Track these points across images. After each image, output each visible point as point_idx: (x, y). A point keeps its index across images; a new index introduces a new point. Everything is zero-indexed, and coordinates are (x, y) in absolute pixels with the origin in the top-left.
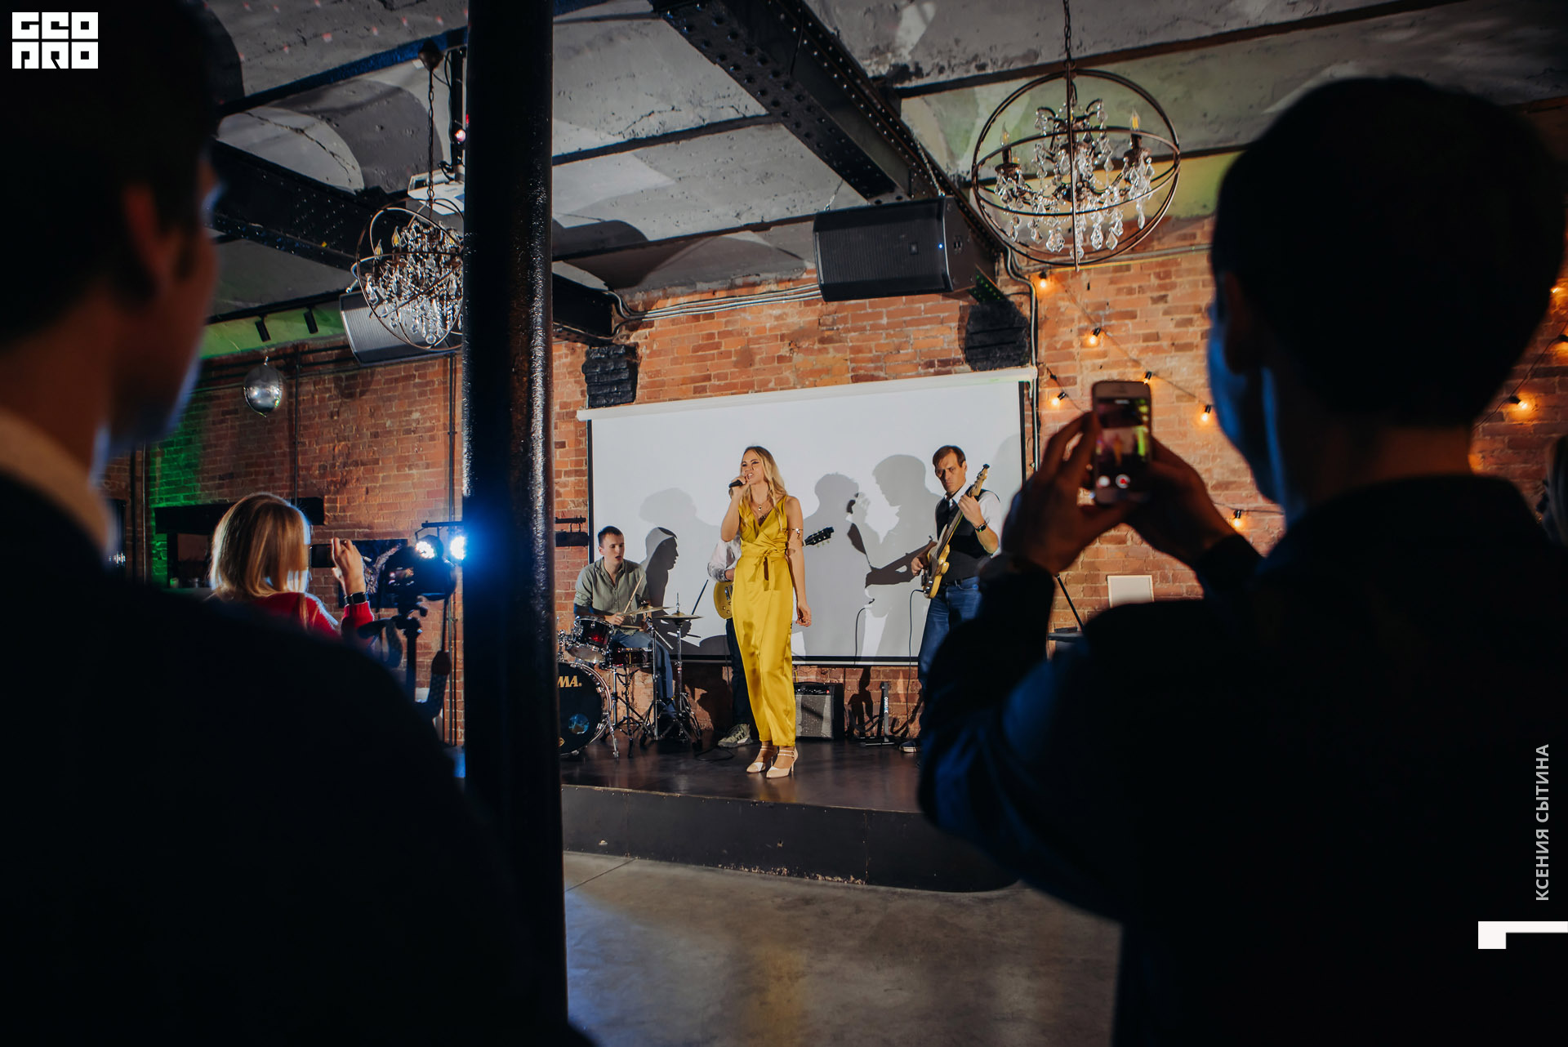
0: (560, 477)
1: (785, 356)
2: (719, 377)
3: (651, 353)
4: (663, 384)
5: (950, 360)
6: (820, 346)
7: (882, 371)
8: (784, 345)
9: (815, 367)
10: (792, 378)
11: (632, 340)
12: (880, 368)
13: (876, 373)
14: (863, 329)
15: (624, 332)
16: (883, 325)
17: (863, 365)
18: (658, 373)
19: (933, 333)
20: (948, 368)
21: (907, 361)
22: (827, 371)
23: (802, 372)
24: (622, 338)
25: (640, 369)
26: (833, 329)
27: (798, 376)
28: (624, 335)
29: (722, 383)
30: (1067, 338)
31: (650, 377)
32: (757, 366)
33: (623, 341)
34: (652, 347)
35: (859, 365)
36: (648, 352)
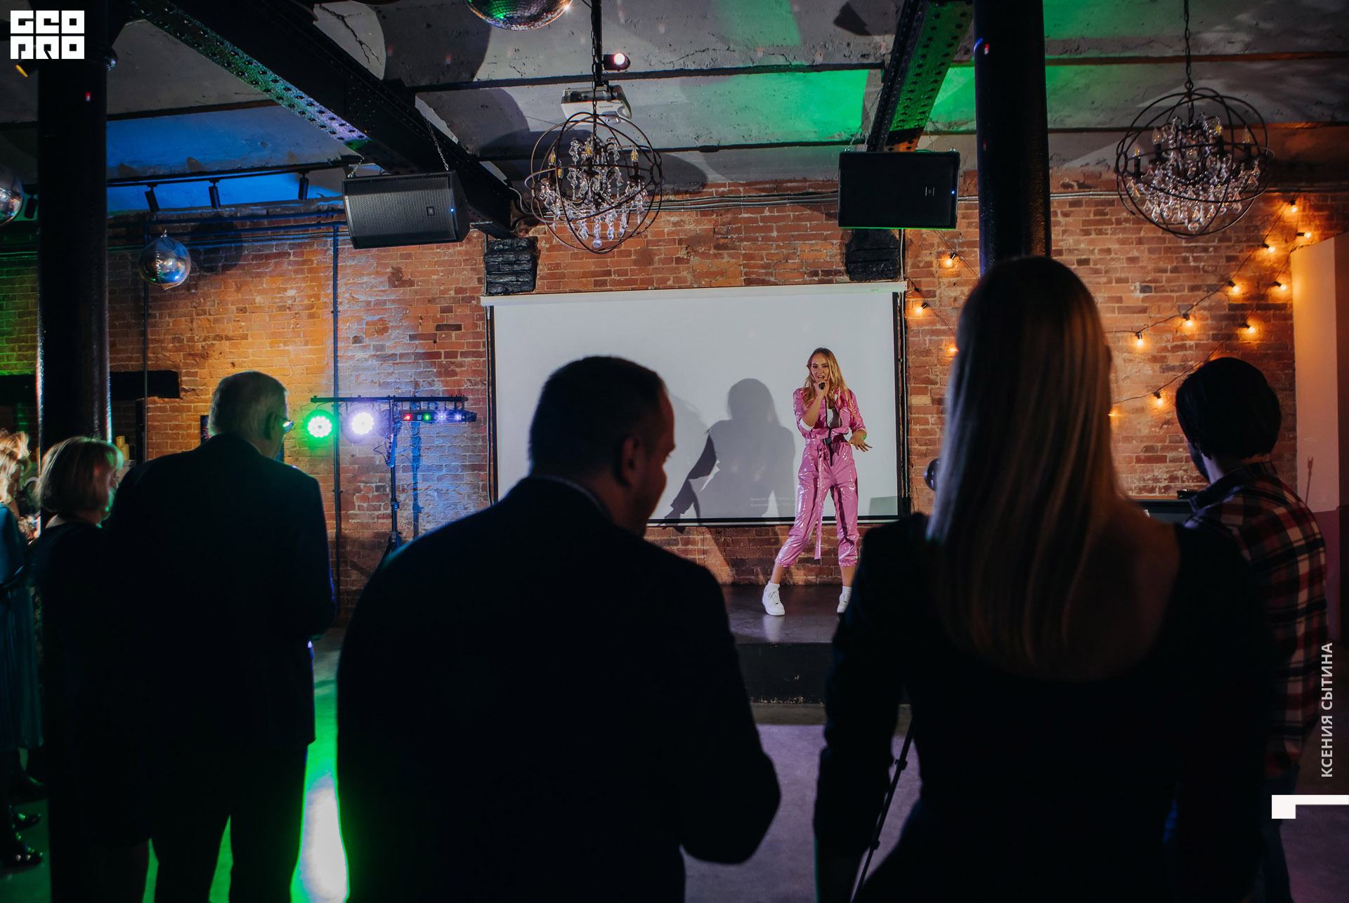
0: (457, 358)
1: (683, 258)
2: (619, 273)
3: (550, 247)
4: (563, 276)
5: (832, 271)
6: (716, 251)
7: (772, 276)
8: (682, 248)
9: (712, 270)
10: (689, 278)
11: (531, 234)
12: (771, 274)
13: (767, 278)
14: (756, 239)
15: (523, 227)
16: (774, 237)
17: (755, 270)
18: (558, 266)
19: (818, 248)
20: (831, 277)
21: (794, 270)
22: (722, 273)
23: (699, 272)
24: (521, 231)
25: (540, 262)
26: (727, 238)
27: (694, 276)
28: (523, 229)
29: (622, 278)
30: (928, 259)
31: (549, 269)
32: (656, 265)
33: (522, 234)
34: (551, 242)
35: (752, 270)
36: (547, 246)
